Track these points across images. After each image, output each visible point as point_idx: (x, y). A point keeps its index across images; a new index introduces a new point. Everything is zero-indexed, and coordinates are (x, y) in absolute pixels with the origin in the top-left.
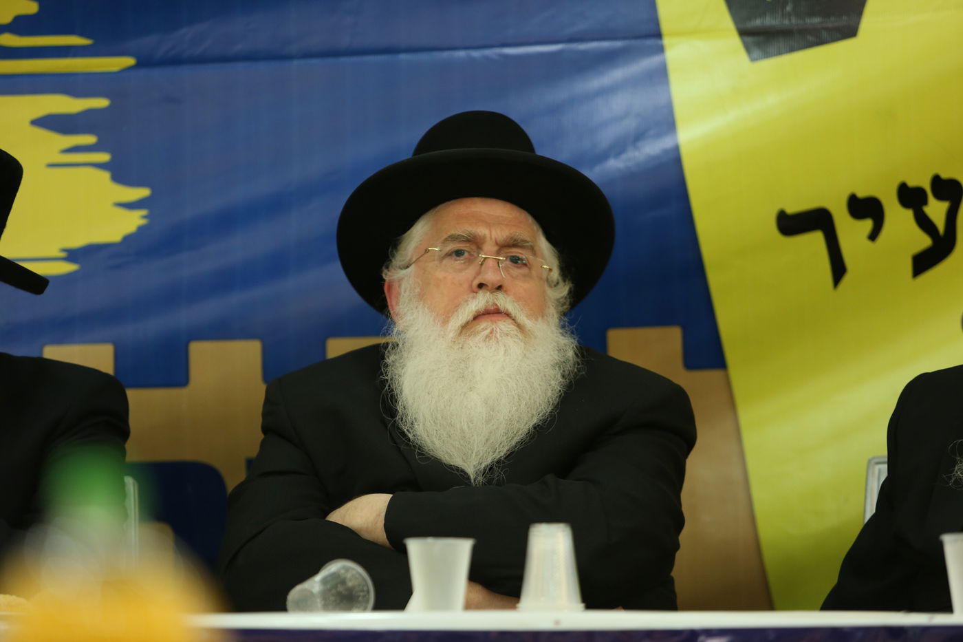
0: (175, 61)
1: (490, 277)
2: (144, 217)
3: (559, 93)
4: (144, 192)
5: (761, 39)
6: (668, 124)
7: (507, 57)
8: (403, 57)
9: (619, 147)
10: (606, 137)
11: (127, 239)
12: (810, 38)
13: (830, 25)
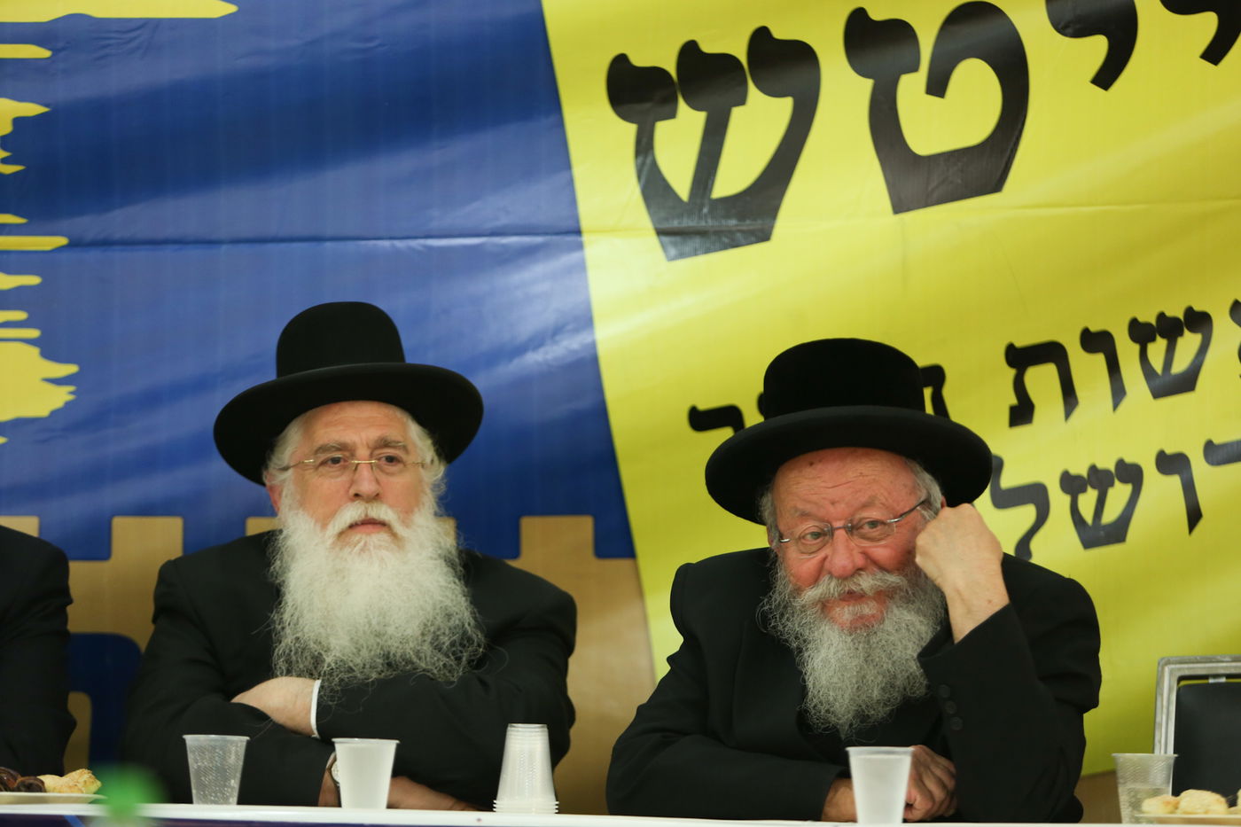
0: (105, 243)
1: (367, 486)
2: (71, 393)
3: (481, 285)
4: (71, 369)
5: (678, 239)
6: (585, 321)
7: (430, 248)
8: (328, 244)
9: (537, 342)
10: (526, 329)
11: (54, 413)
12: (726, 240)
13: (745, 228)
